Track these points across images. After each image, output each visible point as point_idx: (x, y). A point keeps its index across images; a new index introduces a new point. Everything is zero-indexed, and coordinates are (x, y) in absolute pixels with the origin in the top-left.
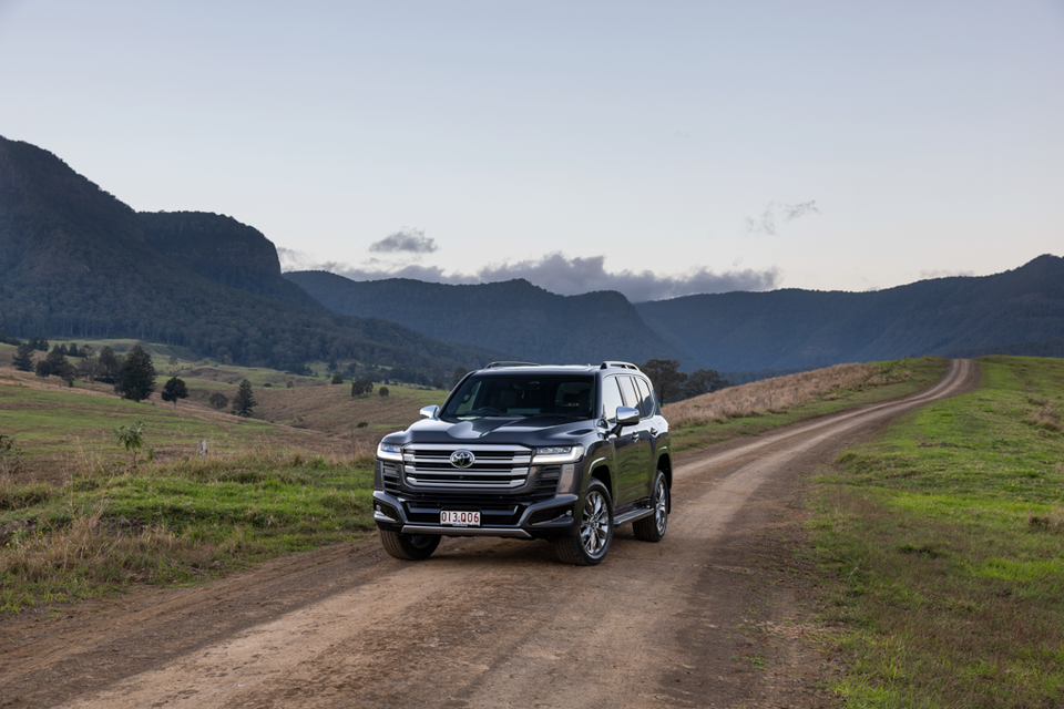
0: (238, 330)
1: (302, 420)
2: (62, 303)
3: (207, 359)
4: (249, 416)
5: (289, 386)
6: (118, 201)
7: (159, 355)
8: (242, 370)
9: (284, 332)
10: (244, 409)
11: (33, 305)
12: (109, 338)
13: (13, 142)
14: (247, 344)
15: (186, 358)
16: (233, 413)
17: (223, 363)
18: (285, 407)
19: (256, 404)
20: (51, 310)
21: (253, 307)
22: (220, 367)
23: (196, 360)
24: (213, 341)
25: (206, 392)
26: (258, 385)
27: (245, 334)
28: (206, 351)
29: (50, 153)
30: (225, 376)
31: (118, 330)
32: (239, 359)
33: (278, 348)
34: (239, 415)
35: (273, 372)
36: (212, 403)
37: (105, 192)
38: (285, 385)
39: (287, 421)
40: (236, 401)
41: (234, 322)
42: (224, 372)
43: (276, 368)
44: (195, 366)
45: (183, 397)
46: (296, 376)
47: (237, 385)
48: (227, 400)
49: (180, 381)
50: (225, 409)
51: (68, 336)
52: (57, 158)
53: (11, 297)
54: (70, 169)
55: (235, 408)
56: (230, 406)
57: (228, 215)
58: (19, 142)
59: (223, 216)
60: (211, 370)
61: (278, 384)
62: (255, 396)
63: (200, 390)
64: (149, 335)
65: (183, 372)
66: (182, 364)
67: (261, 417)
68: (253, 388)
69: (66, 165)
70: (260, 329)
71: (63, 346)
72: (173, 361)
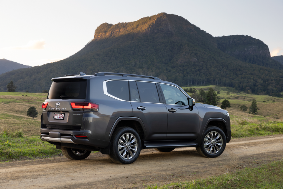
0: (254, 80)
1: (277, 115)
2: (188, 73)
3: (242, 92)
4: (256, 114)
5: (273, 102)
6: (207, 33)
7: (223, 91)
8: (255, 96)
9: (272, 80)
10: (254, 111)
11: (178, 74)
12: (205, 85)
13: (169, 14)
14: (257, 86)
15: (233, 92)
16: (250, 113)
17: (248, 93)
18: (270, 110)
19: (259, 109)
20: (184, 76)
21: (260, 71)
22: (247, 95)
23: (238, 93)
24: (244, 85)
25: (239, 105)
26: (260, 102)
27: (256, 82)
28: (241, 89)
29: (182, 17)
30: (248, 99)
31: (208, 82)
32: (254, 92)
33: (270, 87)
34: (252, 113)
35: (267, 96)
36: (241, 109)
37: (202, 30)
38: (271, 101)
39: (271, 116)
40: (250, 108)
41: (252, 77)
42: (247, 97)
43: (269, 95)
44: (236, 95)
45: (229, 107)
46: (277, 98)
47: (251, 102)
48: (247, 108)
49: (227, 101)
50: (246, 111)
51: (190, 85)
52: (185, 19)
53: (170, 72)
54: (190, 23)
55: (250, 111)
56: (248, 110)
57: (249, 36)
58: (171, 14)
59: (247, 36)
60: (242, 96)
61: (269, 101)
62: (258, 106)
63: (237, 104)
64: (220, 84)
65: (232, 97)
66: (232, 94)
67: (260, 114)
68: (257, 103)
69: (188, 21)
70: (262, 80)
71: (187, 89)
72: (228, 93)
